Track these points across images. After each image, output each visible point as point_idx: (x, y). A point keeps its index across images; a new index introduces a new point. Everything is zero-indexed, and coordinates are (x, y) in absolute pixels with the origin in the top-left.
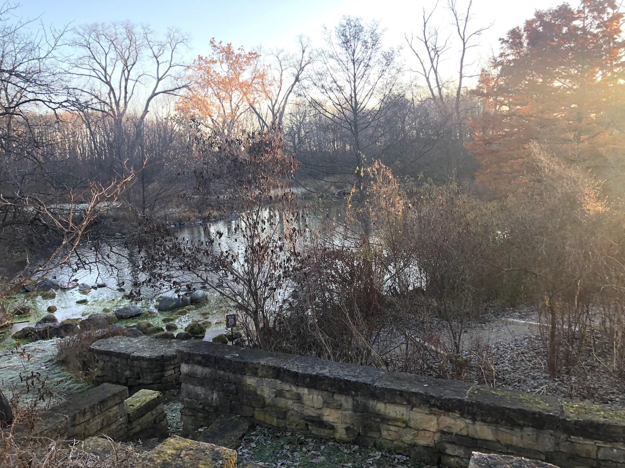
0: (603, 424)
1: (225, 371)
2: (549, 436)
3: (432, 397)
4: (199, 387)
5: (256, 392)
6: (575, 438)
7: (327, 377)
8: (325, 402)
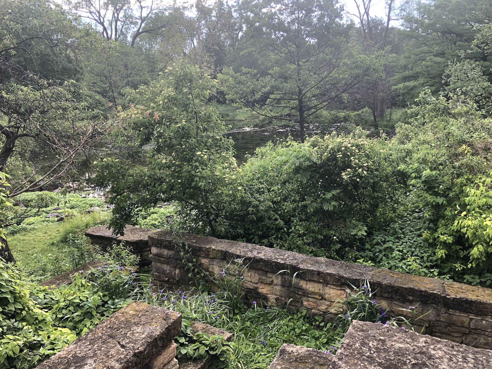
0: (475, 302)
2: (432, 309)
3: (343, 277)
4: (166, 265)
5: (208, 269)
6: (453, 311)
7: (262, 259)
8: (260, 279)
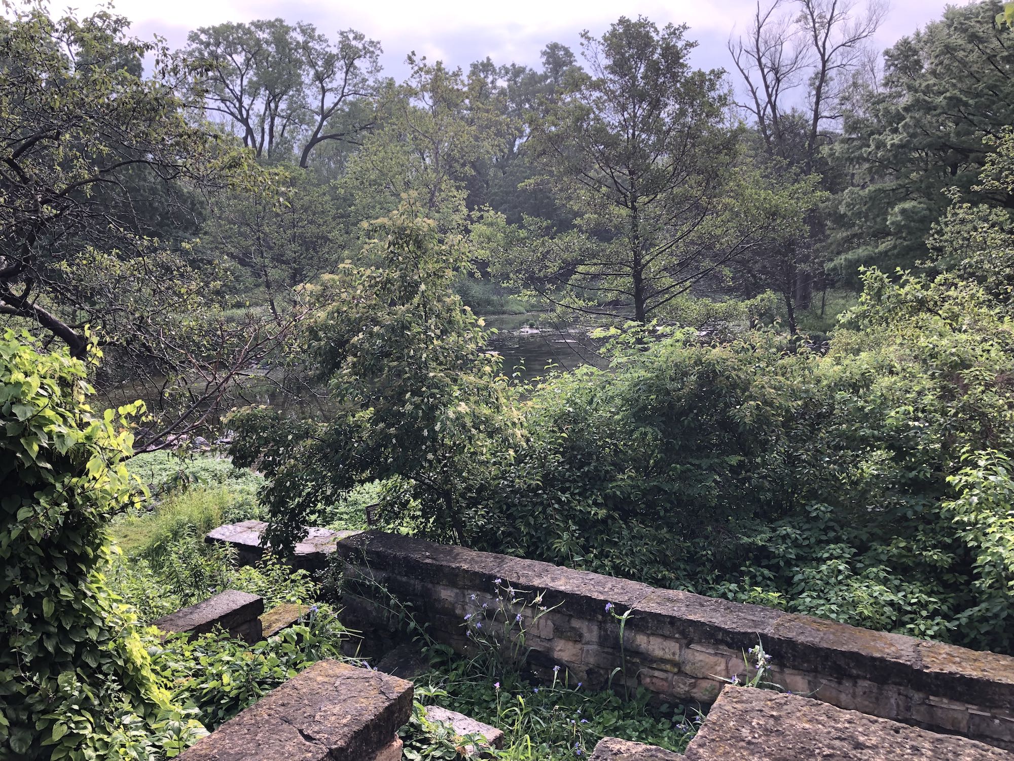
0: (978, 681)
1: (409, 577)
2: (895, 696)
3: (720, 629)
5: (454, 612)
6: (936, 699)
7: (561, 592)
8: (557, 630)
